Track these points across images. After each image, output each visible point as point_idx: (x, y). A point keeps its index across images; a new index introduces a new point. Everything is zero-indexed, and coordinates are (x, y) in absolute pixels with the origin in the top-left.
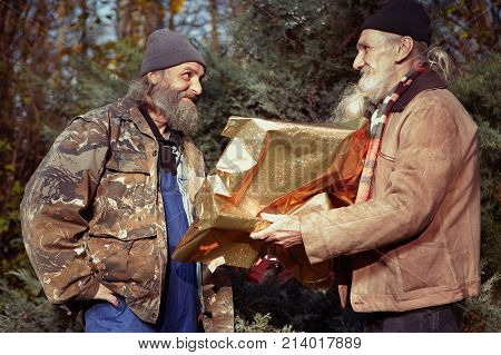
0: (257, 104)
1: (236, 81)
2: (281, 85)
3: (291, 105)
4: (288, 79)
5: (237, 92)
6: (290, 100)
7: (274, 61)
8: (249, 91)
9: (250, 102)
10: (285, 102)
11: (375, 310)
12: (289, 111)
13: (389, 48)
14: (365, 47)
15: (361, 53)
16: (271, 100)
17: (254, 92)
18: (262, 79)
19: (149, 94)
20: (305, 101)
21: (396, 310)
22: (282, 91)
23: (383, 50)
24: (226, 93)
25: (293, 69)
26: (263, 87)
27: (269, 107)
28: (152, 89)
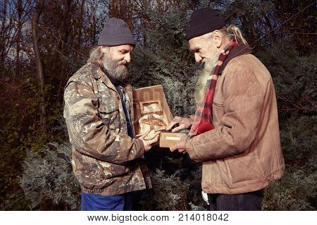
0: (160, 69)
1: (151, 59)
2: (171, 61)
3: (176, 70)
4: (175, 58)
5: (151, 64)
6: (175, 67)
7: (168, 50)
8: (157, 63)
9: (157, 69)
10: (173, 68)
11: (216, 192)
12: (175, 73)
16: (167, 68)
17: (159, 64)
18: (163, 58)
19: (101, 58)
20: (182, 68)
21: (229, 193)
22: (172, 64)
25: (177, 53)
26: (163, 61)
27: (166, 71)
28: (102, 57)
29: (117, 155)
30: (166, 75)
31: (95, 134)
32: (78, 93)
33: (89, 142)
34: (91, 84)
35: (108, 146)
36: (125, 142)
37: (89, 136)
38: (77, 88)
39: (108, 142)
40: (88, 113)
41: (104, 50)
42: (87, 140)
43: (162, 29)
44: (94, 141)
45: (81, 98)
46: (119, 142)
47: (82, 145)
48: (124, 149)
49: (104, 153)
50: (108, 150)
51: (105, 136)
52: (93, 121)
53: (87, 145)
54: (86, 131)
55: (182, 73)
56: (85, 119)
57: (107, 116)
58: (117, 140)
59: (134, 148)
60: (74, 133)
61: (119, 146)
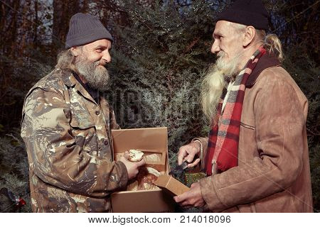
0: (138, 79)
1: (126, 65)
2: (152, 69)
3: (158, 81)
4: (157, 66)
5: (126, 72)
6: (157, 78)
7: (149, 54)
8: (134, 71)
9: (133, 78)
10: (154, 79)
12: (156, 84)
13: (237, 36)
14: (219, 37)
15: (216, 41)
17: (136, 72)
18: (142, 64)
19: (73, 63)
20: (166, 79)
22: (153, 72)
23: (233, 38)
24: (119, 71)
25: (160, 59)
26: (142, 69)
27: (145, 81)
28: (75, 60)
29: (93, 181)
30: (145, 87)
31: (65, 154)
32: (46, 102)
33: (57, 165)
34: (62, 92)
35: (82, 168)
36: (104, 165)
37: (57, 156)
38: (44, 97)
39: (81, 164)
40: (58, 127)
41: (75, 52)
42: (54, 162)
43: (142, 28)
44: (63, 163)
45: (50, 108)
46: (95, 164)
47: (47, 170)
48: (102, 172)
49: (77, 179)
50: (81, 175)
51: (77, 157)
52: (63, 139)
53: (54, 169)
54: (54, 150)
55: (165, 85)
56: (53, 136)
57: (81, 134)
58: (93, 161)
59: (114, 171)
60: (37, 154)
61: (97, 169)
